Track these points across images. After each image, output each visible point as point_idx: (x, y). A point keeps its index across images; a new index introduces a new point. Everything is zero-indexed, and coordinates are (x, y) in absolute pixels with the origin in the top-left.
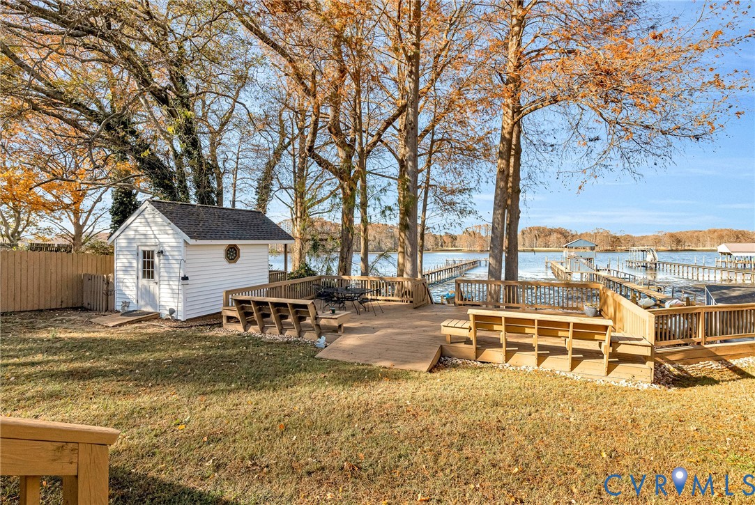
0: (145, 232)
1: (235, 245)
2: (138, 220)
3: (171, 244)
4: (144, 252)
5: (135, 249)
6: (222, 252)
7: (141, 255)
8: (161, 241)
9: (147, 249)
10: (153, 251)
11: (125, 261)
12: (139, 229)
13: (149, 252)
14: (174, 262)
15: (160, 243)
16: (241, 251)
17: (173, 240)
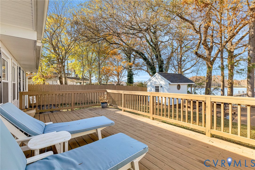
0: (156, 81)
1: (179, 85)
2: (154, 78)
3: (164, 84)
4: (156, 86)
5: (153, 85)
6: (176, 86)
7: (155, 87)
8: (161, 83)
9: (156, 85)
10: (159, 86)
11: (150, 89)
12: (154, 80)
13: (157, 86)
14: (165, 89)
15: (161, 84)
16: (181, 86)
17: (164, 83)
